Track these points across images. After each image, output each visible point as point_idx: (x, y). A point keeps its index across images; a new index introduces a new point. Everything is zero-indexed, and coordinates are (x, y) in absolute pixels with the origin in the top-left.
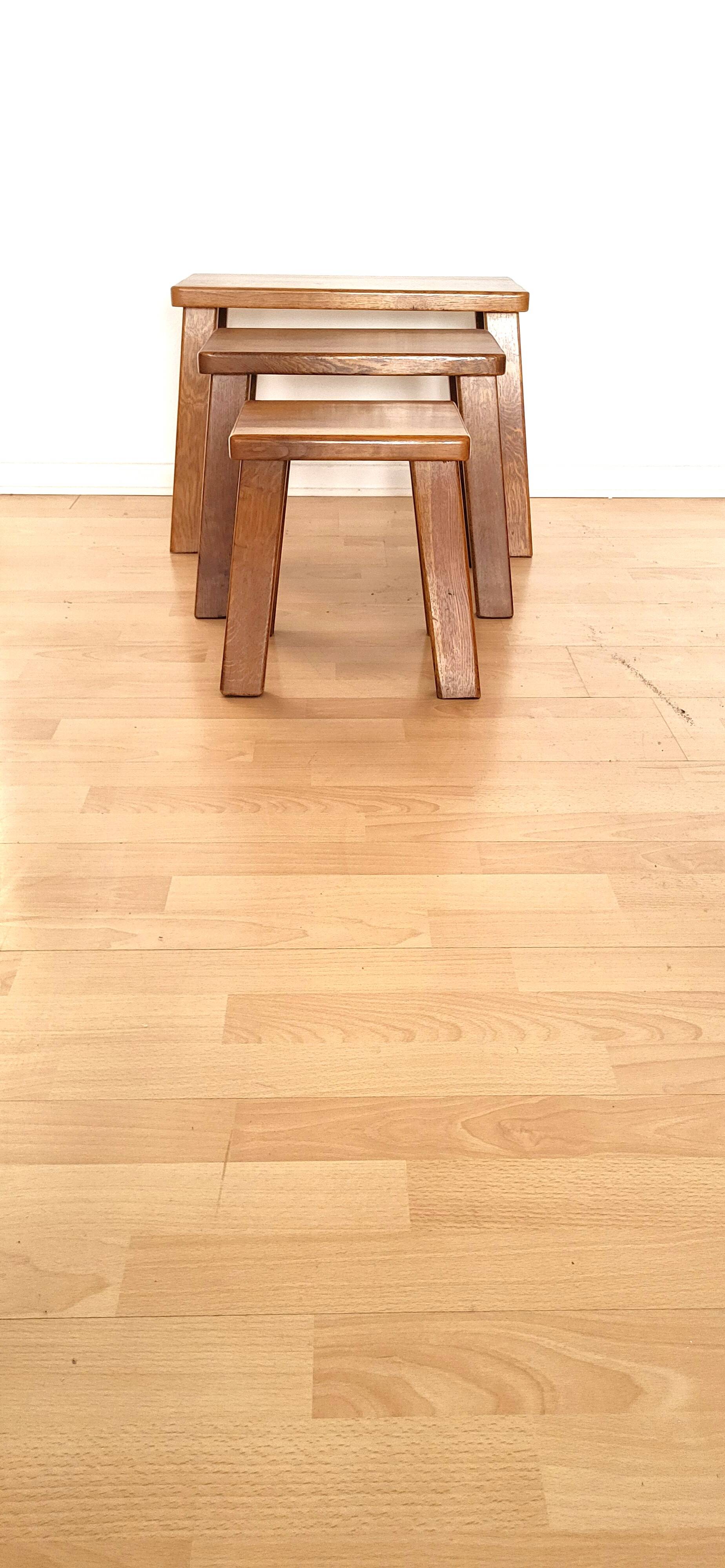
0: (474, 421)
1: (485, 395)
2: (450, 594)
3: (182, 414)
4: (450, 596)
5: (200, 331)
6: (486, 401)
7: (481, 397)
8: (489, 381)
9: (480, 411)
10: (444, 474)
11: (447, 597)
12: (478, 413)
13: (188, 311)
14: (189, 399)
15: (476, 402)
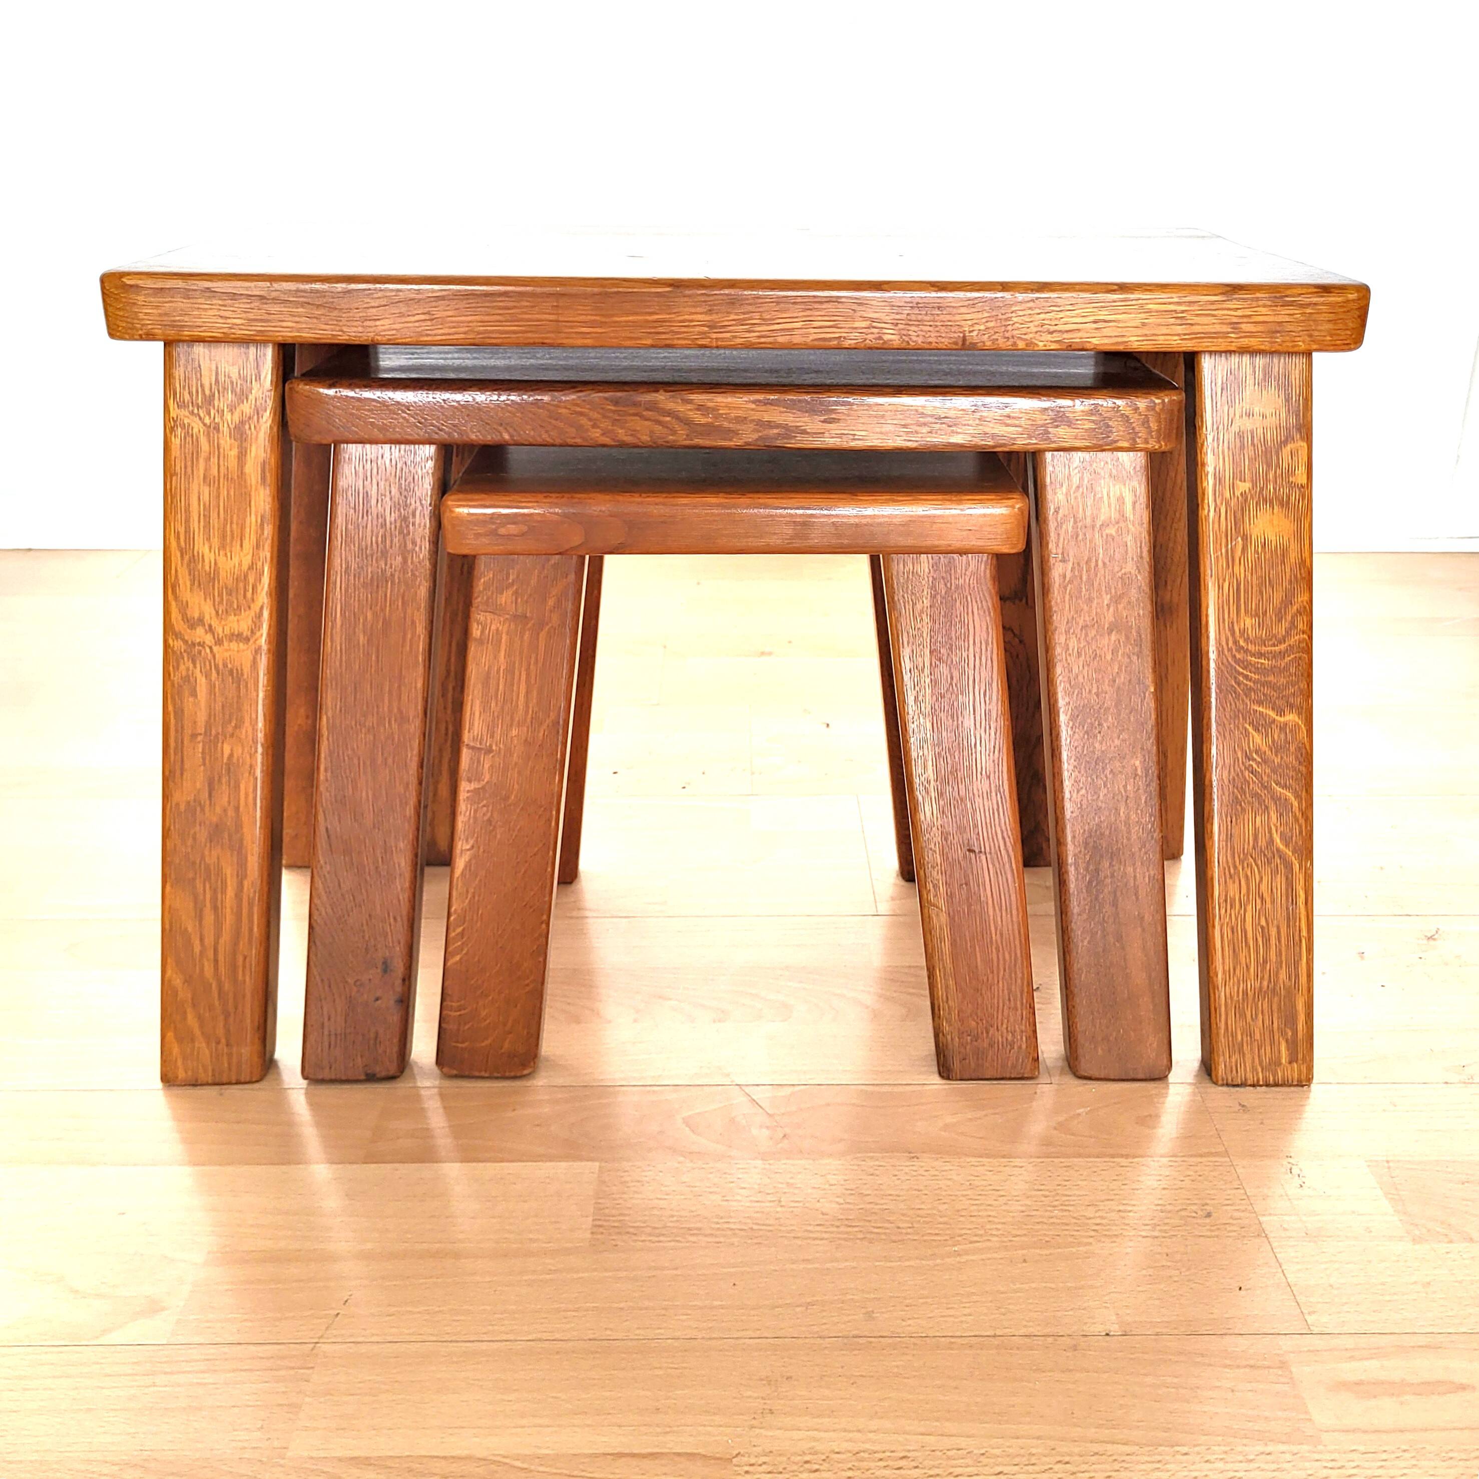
0: (1080, 571)
1: (1113, 501)
2: (970, 851)
3: (176, 678)
4: (972, 855)
5: (228, 416)
6: (1114, 515)
7: (1104, 509)
8: (1127, 464)
9: (1099, 541)
10: (961, 581)
11: (965, 857)
12: (1094, 549)
13: (181, 350)
14: (200, 631)
15: (1088, 521)
